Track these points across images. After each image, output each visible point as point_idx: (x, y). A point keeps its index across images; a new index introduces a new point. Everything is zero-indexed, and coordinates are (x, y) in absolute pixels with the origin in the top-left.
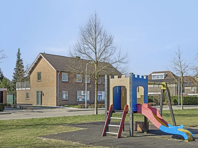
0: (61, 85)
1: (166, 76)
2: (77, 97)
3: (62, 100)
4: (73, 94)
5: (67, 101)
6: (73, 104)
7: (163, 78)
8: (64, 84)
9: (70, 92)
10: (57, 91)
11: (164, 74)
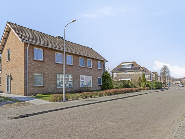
0: (33, 65)
1: (133, 65)
2: (56, 82)
3: (34, 87)
4: (51, 79)
5: (42, 88)
6: (51, 92)
7: (130, 67)
8: (36, 63)
9: (47, 75)
10: (25, 74)
11: (131, 63)
